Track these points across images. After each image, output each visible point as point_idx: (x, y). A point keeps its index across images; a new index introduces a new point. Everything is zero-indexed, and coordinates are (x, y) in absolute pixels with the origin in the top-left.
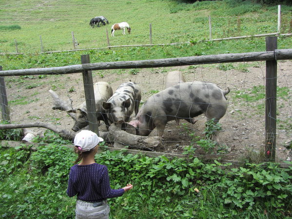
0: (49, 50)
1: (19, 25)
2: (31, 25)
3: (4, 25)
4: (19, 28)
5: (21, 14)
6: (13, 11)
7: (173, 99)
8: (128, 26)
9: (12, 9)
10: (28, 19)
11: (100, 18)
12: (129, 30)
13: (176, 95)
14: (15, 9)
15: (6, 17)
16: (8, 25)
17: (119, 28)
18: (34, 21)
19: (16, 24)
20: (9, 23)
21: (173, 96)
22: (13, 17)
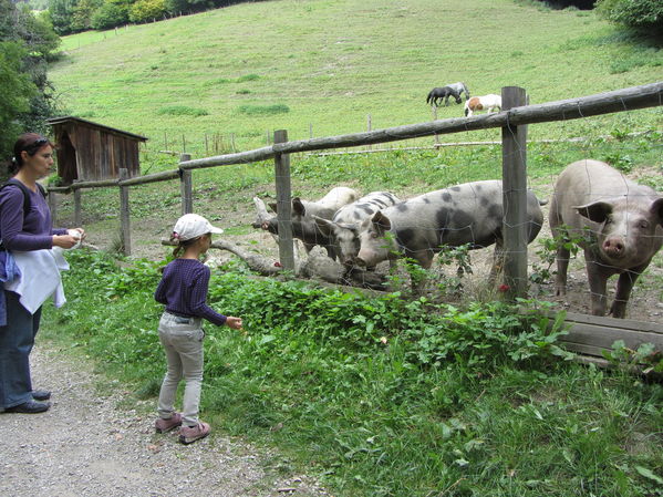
1: (287, 105)
2: (309, 105)
3: (260, 105)
4: (286, 110)
5: (294, 83)
6: (279, 79)
7: (452, 210)
9: (279, 75)
10: (304, 94)
13: (455, 204)
14: (284, 75)
15: (266, 91)
16: (267, 105)
17: (480, 108)
18: (315, 97)
19: (282, 103)
20: (270, 102)
21: (449, 205)
22: (279, 90)
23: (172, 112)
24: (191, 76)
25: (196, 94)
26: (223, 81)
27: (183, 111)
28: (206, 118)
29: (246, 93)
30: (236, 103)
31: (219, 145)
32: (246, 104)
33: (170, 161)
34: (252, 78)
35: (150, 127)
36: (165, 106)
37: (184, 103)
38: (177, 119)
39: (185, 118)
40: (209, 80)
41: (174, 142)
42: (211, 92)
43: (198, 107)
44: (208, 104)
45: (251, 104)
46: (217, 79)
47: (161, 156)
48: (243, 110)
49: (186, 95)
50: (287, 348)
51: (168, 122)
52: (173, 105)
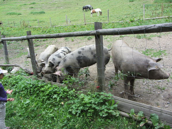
0: (54, 25)
1: (44, 11)
2: (51, 11)
3: (37, 11)
4: (44, 13)
5: (46, 5)
6: (42, 4)
7: (82, 57)
8: (101, 11)
9: (41, 2)
10: (49, 8)
11: (87, 6)
12: (101, 13)
13: (83, 54)
14: (43, 2)
15: (38, 7)
16: (39, 11)
17: (95, 12)
18: (52, 9)
19: (43, 11)
20: (39, 10)
21: (81, 55)
22: (42, 7)
23: (10, 14)
24: (15, 3)
25: (17, 8)
26: (25, 5)
27: (14, 14)
28: (21, 16)
29: (32, 8)
30: (29, 11)
31: (25, 24)
32: (32, 11)
33: (10, 29)
34: (34, 4)
35: (4, 19)
36: (8, 12)
37: (14, 11)
38: (12, 16)
39: (14, 16)
40: (21, 4)
41: (11, 23)
42: (22, 8)
43: (18, 12)
44: (21, 11)
45: (34, 11)
46: (23, 4)
47: (7, 28)
48: (32, 13)
49: (14, 9)
50: (34, 105)
51: (9, 17)
52: (11, 12)
